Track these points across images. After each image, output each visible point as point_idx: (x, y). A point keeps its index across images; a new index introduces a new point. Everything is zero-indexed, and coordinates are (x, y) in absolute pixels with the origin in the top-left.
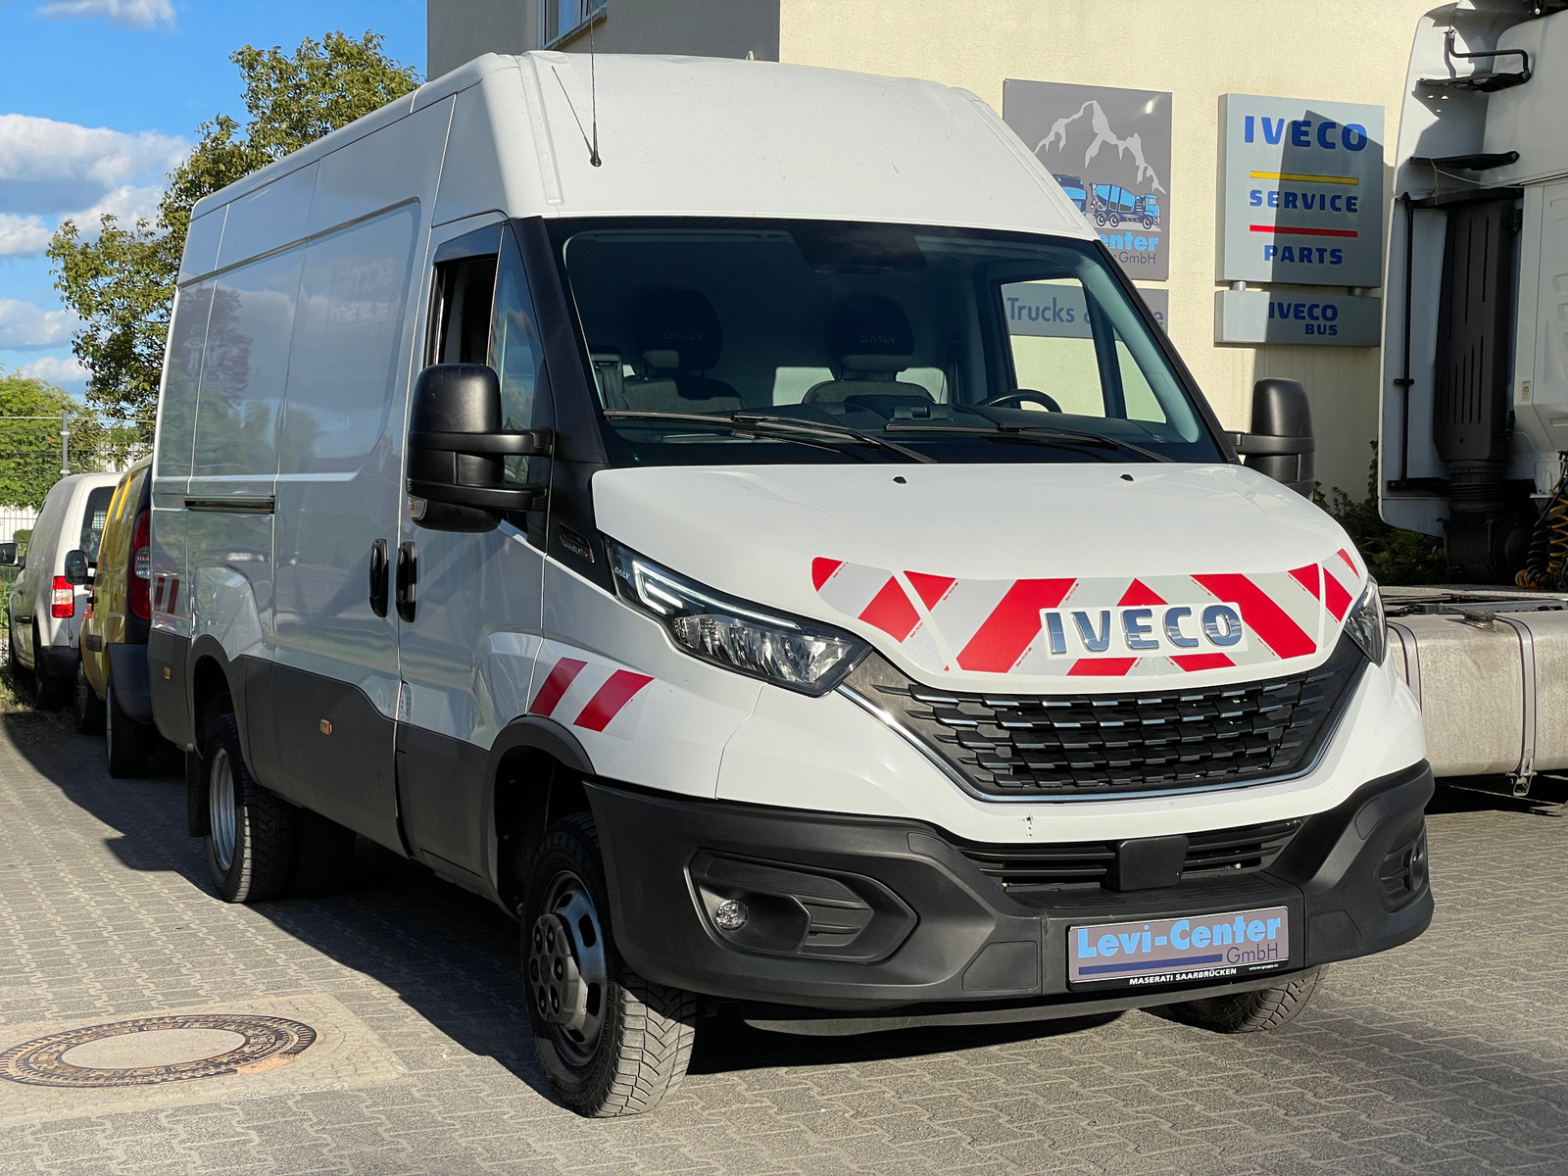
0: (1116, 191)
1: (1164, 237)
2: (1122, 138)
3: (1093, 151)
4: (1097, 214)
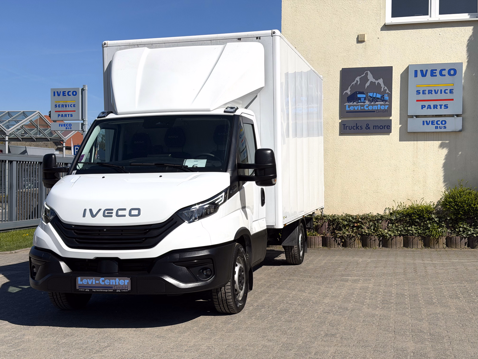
4: (369, 101)
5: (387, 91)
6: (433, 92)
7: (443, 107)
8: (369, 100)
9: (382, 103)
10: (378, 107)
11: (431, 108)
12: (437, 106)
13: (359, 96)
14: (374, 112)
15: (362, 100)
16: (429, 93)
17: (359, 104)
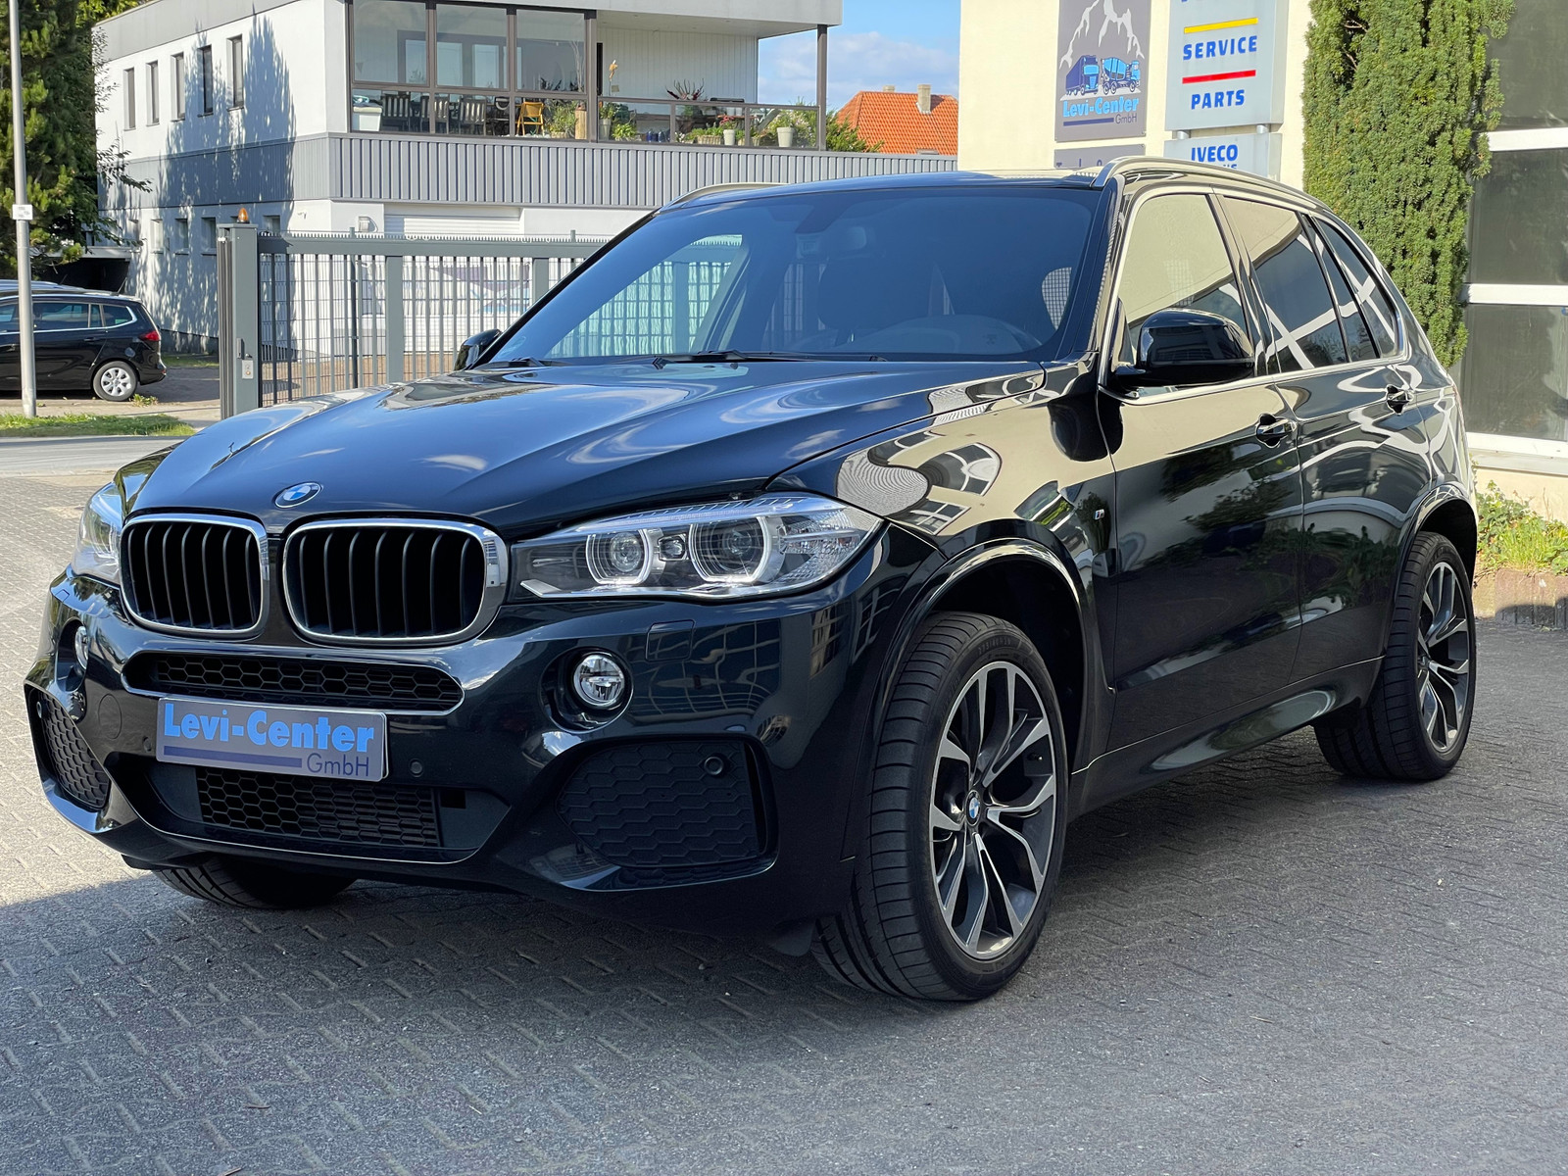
0: (1115, 61)
1: (1143, 97)
2: (1120, 16)
3: (1103, 32)
4: (1105, 85)
5: (1138, 52)
6: (1217, 50)
7: (1234, 96)
8: (1104, 82)
9: (1128, 91)
10: (1121, 108)
11: (1209, 105)
12: (1222, 94)
13: (1088, 70)
14: (1111, 120)
15: (1093, 80)
16: (1208, 55)
17: (1087, 95)
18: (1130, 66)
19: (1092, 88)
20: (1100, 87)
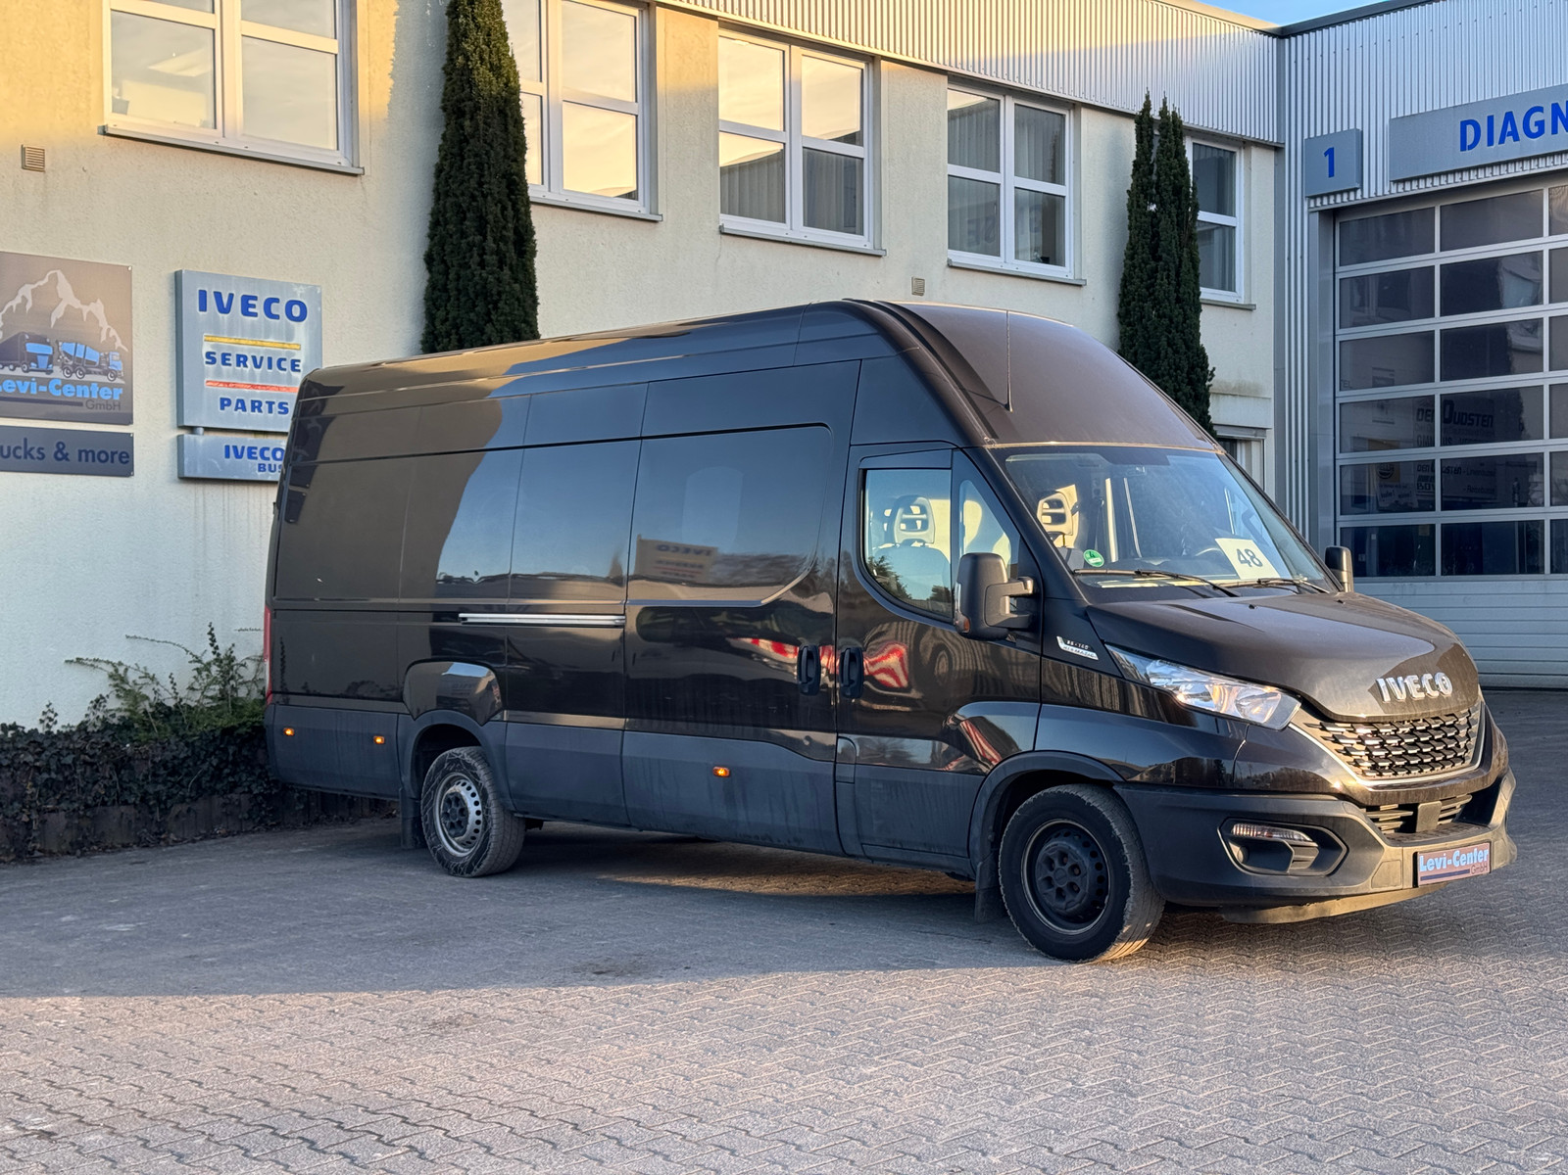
0: (81, 348)
1: (129, 389)
2: (88, 305)
3: (58, 314)
4: (63, 367)
5: (119, 343)
6: (250, 363)
7: (275, 407)
8: (63, 365)
9: (103, 379)
10: (91, 392)
11: (244, 410)
12: (260, 403)
13: (31, 348)
14: (81, 404)
15: (43, 362)
16: (238, 365)
17: (31, 374)
18: (107, 356)
19: (44, 367)
20: (57, 369)
